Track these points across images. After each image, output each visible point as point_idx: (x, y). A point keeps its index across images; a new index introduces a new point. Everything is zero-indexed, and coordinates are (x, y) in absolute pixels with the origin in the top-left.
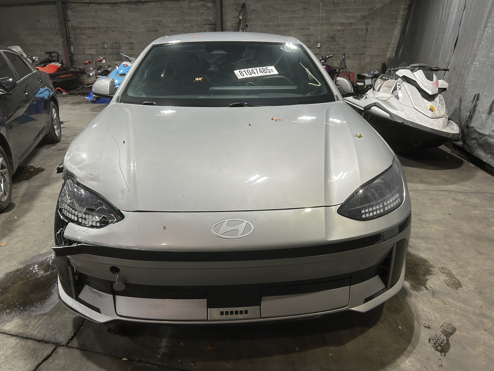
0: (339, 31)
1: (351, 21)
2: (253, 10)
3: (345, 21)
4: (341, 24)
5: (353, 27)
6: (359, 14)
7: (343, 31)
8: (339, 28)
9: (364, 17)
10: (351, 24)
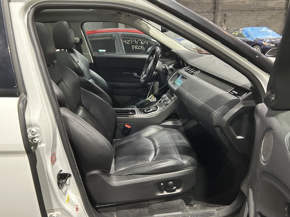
0: (260, 22)
1: (264, 19)
2: (228, 16)
3: (262, 19)
4: (261, 20)
5: (265, 21)
6: (267, 17)
7: (261, 22)
8: (260, 21)
9: (269, 18)
10: (264, 20)
